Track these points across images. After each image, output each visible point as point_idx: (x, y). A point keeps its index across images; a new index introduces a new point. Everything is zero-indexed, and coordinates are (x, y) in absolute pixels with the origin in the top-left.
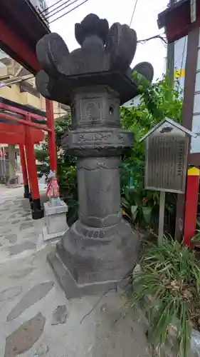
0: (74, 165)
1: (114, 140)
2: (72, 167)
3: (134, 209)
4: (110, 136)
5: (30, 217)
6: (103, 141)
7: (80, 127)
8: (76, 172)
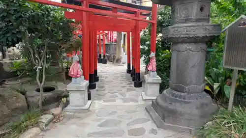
0: (169, 48)
1: (200, 31)
2: (167, 50)
3: (216, 86)
4: (197, 29)
5: (133, 85)
6: (192, 32)
7: (177, 23)
8: (170, 54)
